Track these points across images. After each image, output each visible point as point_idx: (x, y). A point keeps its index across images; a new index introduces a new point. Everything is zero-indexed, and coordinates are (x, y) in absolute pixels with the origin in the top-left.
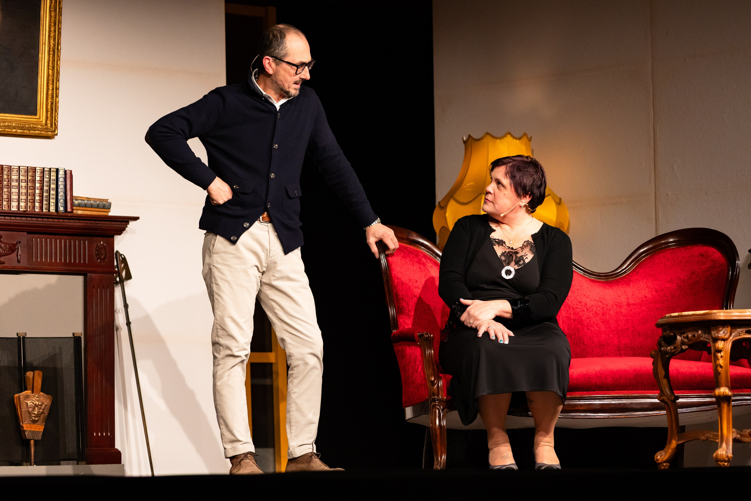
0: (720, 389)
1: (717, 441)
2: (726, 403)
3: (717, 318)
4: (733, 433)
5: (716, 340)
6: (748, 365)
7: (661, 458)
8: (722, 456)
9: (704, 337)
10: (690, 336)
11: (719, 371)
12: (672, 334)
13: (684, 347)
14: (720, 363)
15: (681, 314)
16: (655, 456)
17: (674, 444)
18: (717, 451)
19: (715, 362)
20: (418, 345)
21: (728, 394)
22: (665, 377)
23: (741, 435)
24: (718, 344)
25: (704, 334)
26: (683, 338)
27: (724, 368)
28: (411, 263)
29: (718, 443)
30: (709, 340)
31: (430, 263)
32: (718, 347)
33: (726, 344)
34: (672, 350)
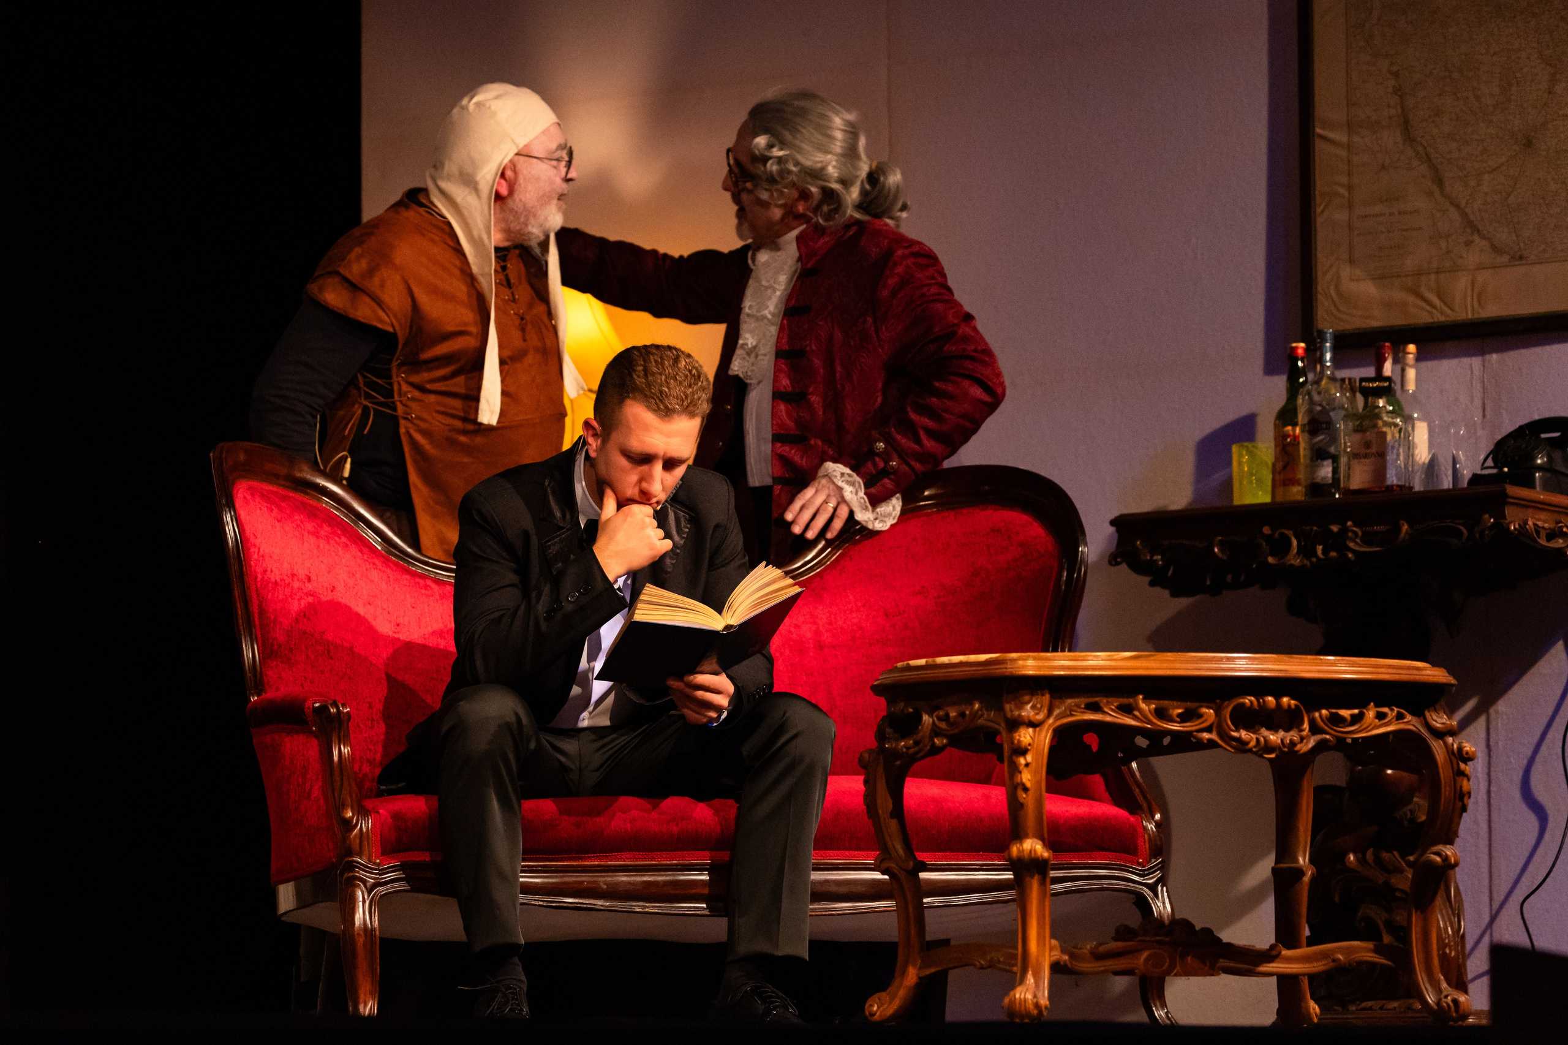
0: (1021, 844)
1: (1015, 969)
2: (1036, 877)
3: (1020, 673)
4: (1051, 949)
5: (1015, 724)
6: (1106, 795)
7: (881, 1009)
8: (1023, 1003)
9: (987, 718)
10: (953, 714)
11: (1022, 800)
12: (911, 710)
13: (938, 740)
14: (1024, 780)
15: (934, 661)
16: (867, 1006)
17: (912, 976)
18: (1012, 993)
19: (1012, 777)
20: (312, 732)
21: (1042, 856)
22: (892, 816)
23: (1072, 956)
24: (1020, 736)
25: (987, 710)
26: (935, 719)
27: (1031, 793)
28: (298, 535)
29: (1016, 973)
30: (999, 724)
31: (342, 537)
32: (1019, 741)
33: (1039, 734)
34: (910, 748)
